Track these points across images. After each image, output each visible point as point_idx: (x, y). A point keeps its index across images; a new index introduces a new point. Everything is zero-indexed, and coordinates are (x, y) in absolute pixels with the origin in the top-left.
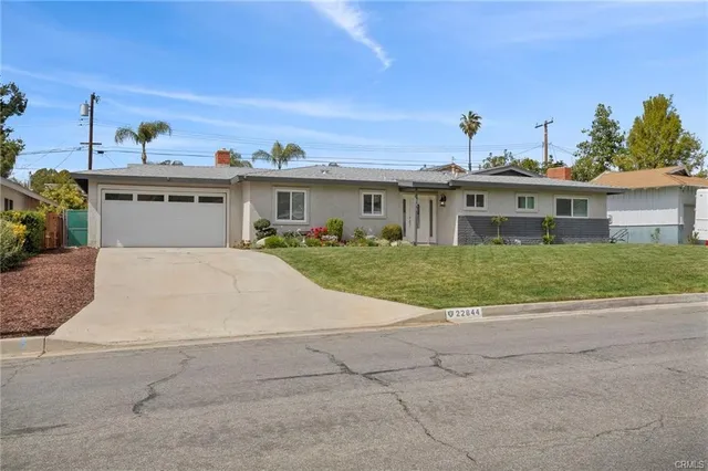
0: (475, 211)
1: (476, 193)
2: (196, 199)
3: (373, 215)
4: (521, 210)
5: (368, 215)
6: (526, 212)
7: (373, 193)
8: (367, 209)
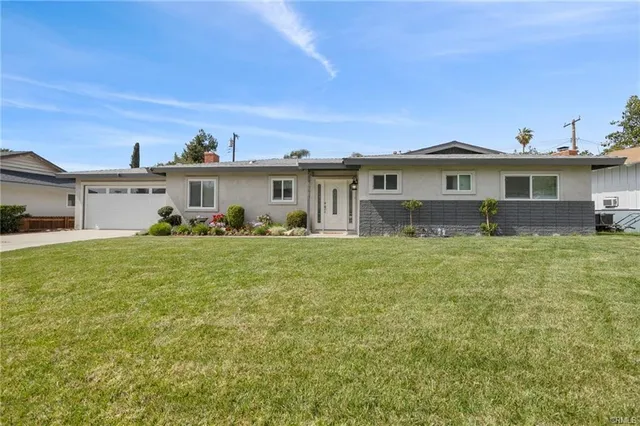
0: (385, 195)
1: (385, 174)
2: (151, 191)
3: (282, 201)
4: (450, 191)
5: (277, 201)
6: (459, 194)
7: (283, 179)
8: (277, 194)
